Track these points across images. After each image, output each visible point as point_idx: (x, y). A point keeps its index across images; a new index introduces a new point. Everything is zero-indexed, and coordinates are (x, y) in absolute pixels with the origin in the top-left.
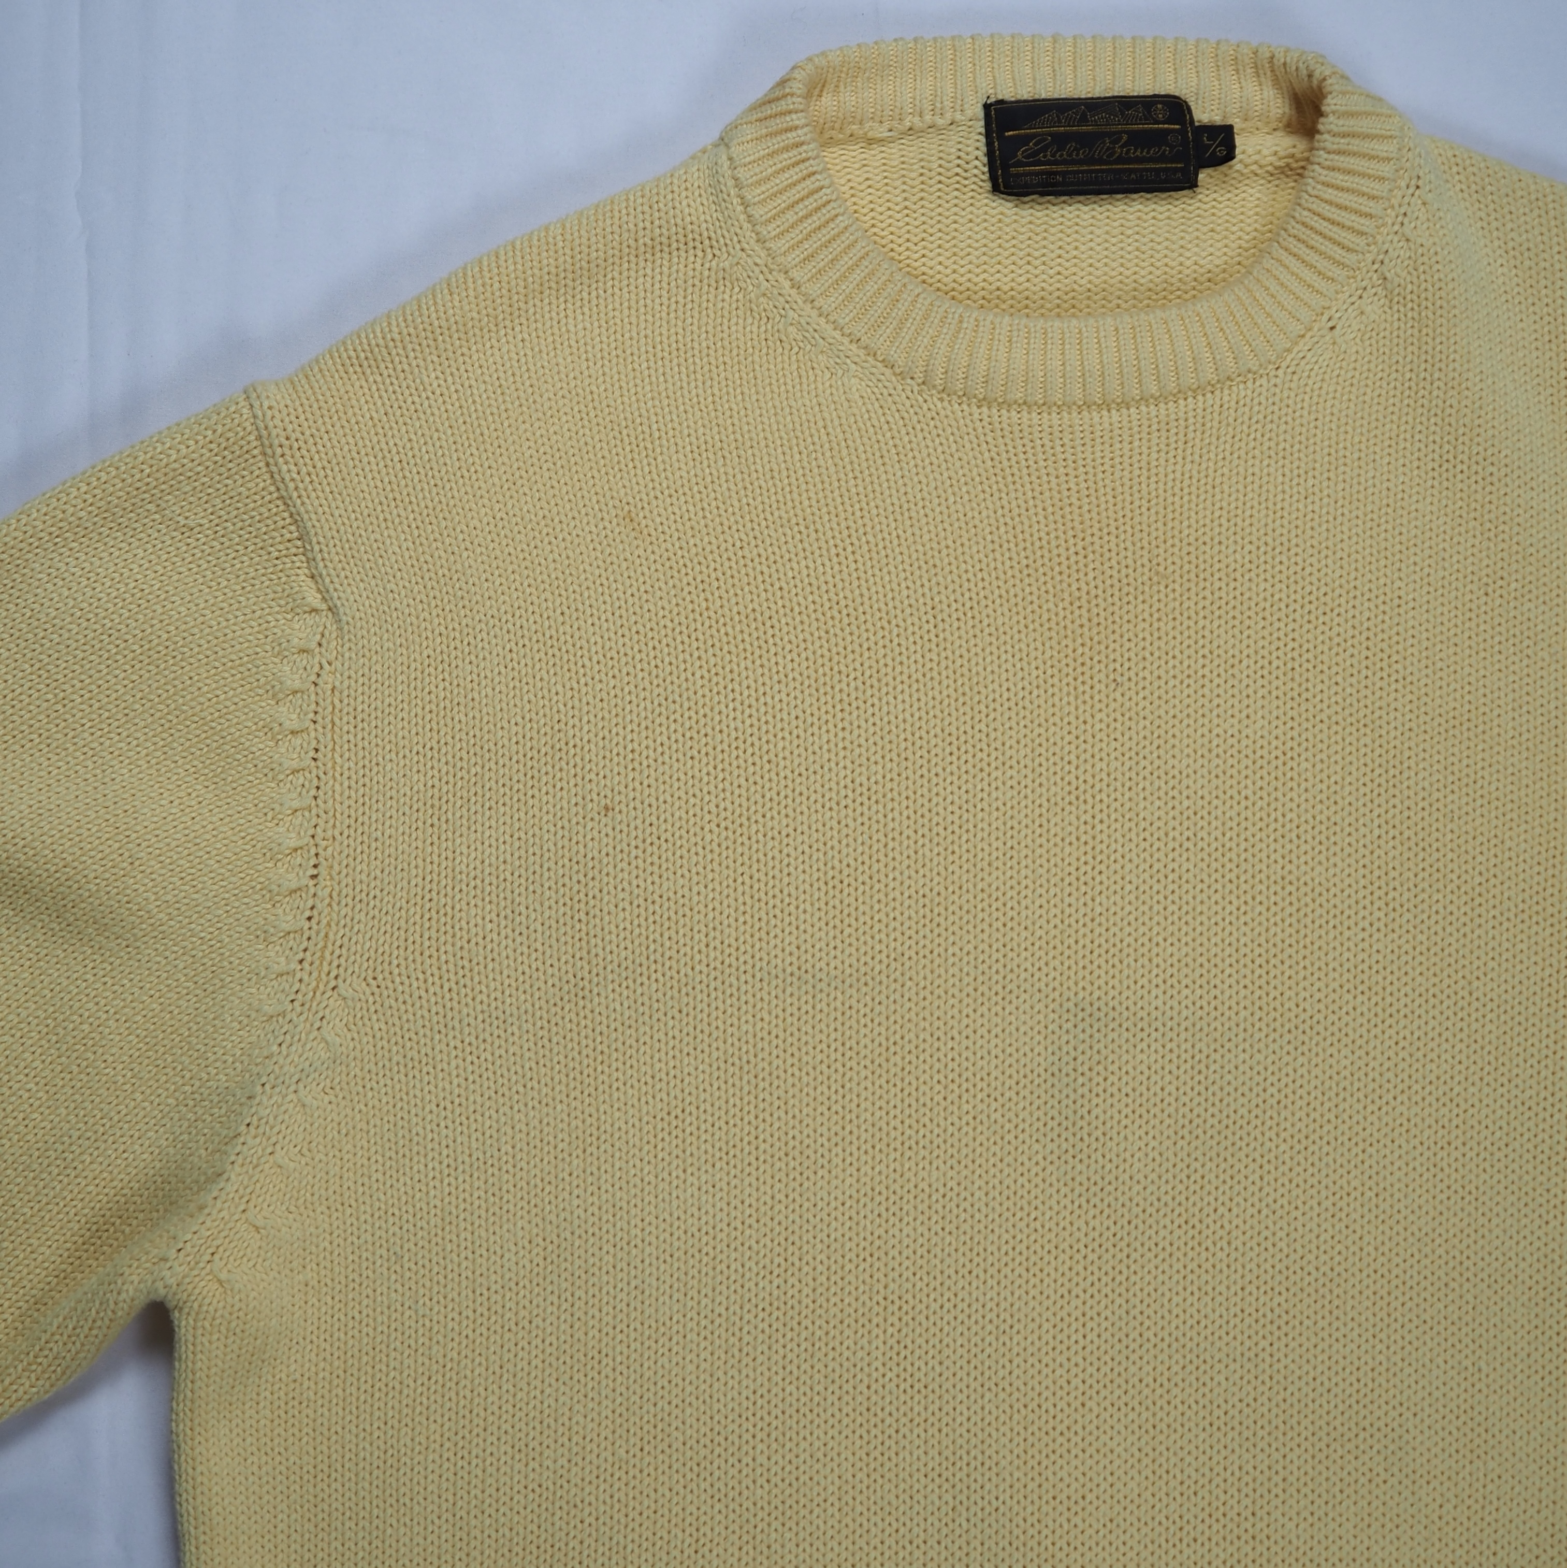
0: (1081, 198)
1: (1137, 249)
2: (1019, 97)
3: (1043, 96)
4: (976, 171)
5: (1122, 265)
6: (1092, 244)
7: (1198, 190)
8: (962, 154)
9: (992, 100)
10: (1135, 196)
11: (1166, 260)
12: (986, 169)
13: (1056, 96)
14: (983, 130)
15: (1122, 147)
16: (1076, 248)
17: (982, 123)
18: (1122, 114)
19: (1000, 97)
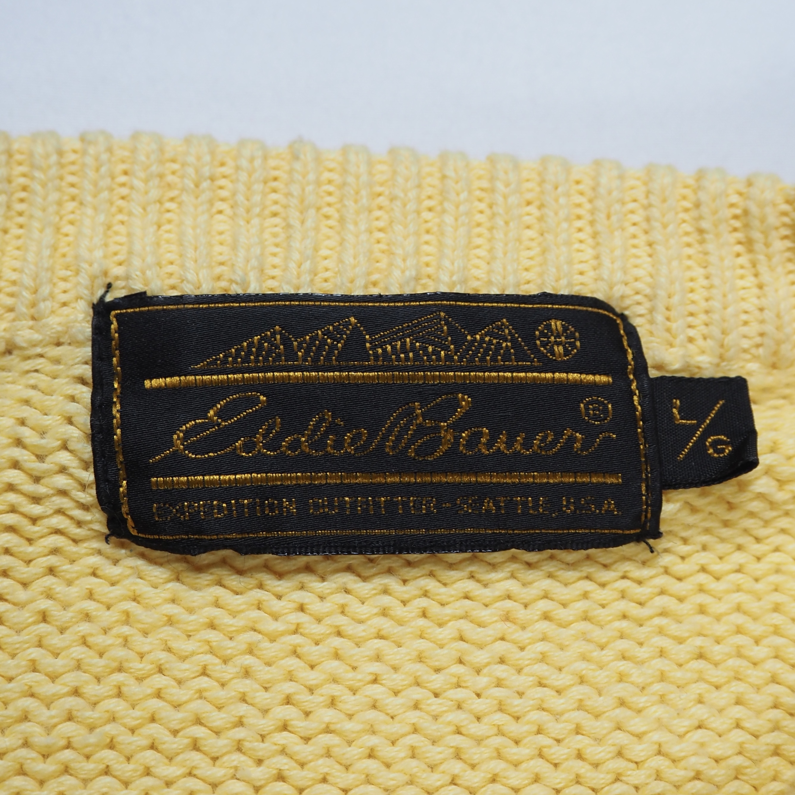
0: (355, 559)
1: (501, 708)
2: (189, 290)
3: (253, 289)
4: (62, 481)
5: (458, 755)
6: (376, 691)
7: (660, 544)
8: (26, 433)
9: (118, 293)
10: (498, 556)
11: (580, 742)
12: (89, 476)
13: (287, 289)
14: (87, 371)
15: (458, 427)
16: (333, 703)
17: (87, 351)
18: (459, 341)
19: (138, 287)
